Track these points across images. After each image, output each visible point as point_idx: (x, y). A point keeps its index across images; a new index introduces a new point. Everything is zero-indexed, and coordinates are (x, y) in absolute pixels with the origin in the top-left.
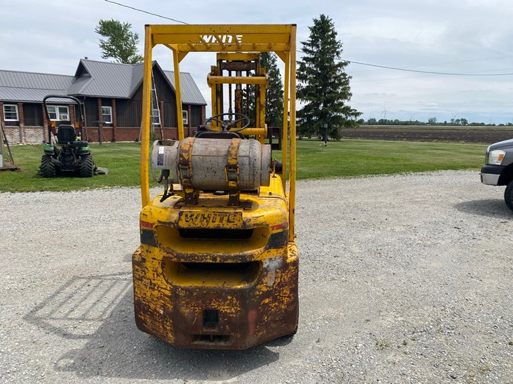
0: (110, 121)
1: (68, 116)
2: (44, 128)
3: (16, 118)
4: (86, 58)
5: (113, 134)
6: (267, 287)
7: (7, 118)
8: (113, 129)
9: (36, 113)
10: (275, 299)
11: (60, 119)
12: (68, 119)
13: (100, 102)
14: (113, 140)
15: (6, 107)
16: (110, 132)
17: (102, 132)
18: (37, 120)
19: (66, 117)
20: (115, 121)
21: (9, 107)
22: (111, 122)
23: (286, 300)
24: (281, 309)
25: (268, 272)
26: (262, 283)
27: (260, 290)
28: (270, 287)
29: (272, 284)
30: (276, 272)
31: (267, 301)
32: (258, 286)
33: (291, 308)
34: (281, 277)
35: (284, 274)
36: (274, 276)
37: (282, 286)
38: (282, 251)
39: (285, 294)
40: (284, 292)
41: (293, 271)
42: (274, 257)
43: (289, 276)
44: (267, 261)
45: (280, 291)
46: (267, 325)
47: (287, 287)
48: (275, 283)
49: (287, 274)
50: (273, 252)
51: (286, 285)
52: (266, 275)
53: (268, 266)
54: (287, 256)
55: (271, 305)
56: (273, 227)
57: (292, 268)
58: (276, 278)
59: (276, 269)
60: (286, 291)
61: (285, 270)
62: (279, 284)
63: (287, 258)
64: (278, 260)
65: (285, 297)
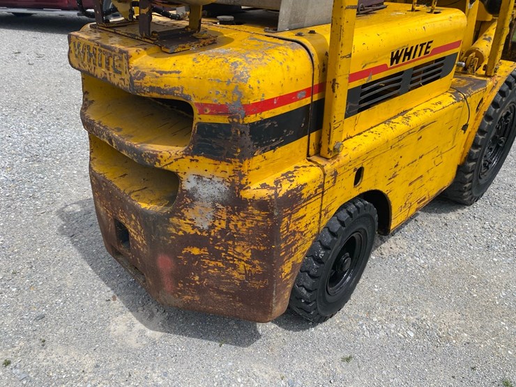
6: (194, 227)
10: (216, 255)
23: (241, 266)
24: (230, 277)
25: (194, 200)
26: (182, 217)
27: (177, 227)
28: (201, 231)
29: (206, 227)
30: (214, 206)
31: (196, 251)
32: (174, 220)
33: (257, 285)
34: (229, 221)
35: (234, 218)
36: (210, 213)
37: (231, 238)
38: (229, 168)
39: (239, 254)
40: (238, 250)
41: (260, 218)
42: (206, 175)
43: (248, 225)
44: (191, 179)
45: (227, 247)
46: (199, 289)
47: (243, 243)
48: (213, 227)
49: (244, 220)
50: (205, 165)
51: (243, 239)
52: (191, 206)
53: (195, 190)
54: (243, 182)
55: (207, 262)
56: (203, 108)
57: (256, 212)
58: (215, 218)
59: (214, 202)
60: (243, 250)
61: (239, 211)
62: (222, 232)
63: (242, 187)
64: (219, 185)
65: (240, 260)
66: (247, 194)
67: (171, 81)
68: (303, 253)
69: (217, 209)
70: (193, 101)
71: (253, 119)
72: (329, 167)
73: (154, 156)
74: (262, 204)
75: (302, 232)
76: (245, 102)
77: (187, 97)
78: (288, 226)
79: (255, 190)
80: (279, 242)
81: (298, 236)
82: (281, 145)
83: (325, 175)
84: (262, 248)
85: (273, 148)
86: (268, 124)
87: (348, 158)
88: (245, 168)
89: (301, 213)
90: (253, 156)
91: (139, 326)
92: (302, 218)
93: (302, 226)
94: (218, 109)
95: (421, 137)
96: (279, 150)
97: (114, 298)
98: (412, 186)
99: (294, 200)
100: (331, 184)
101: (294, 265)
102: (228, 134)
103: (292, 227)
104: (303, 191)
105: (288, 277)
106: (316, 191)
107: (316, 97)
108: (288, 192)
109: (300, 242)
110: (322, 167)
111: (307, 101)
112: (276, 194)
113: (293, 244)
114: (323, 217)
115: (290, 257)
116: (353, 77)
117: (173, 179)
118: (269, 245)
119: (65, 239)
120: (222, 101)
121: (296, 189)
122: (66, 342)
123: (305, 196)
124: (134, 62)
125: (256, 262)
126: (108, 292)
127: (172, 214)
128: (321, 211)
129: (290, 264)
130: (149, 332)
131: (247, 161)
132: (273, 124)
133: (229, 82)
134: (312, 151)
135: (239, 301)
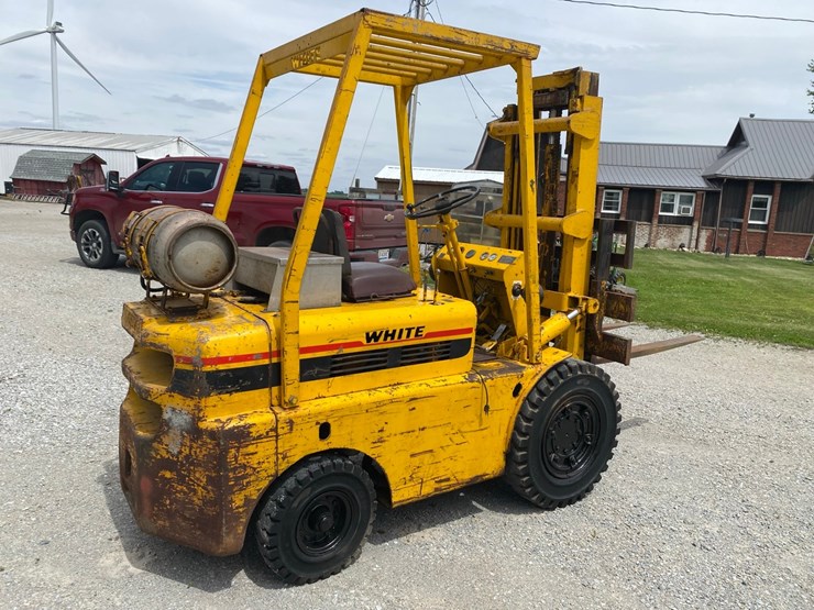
0: (764, 220)
1: (692, 209)
2: (651, 226)
3: (617, 209)
4: (752, 116)
5: (765, 242)
7: (606, 208)
8: (766, 235)
9: (645, 203)
11: (679, 212)
12: (691, 214)
13: (751, 187)
14: (762, 253)
15: (608, 194)
16: (760, 240)
17: (744, 238)
18: (644, 213)
19: (688, 210)
20: (773, 221)
21: (612, 194)
22: (766, 223)
23: (200, 490)
24: (192, 502)
25: (170, 428)
26: (161, 442)
27: (157, 451)
28: (173, 456)
29: (175, 452)
30: (182, 435)
31: (168, 475)
32: (155, 445)
33: (211, 511)
34: (191, 447)
35: (195, 445)
36: (178, 440)
37: (192, 464)
38: (192, 403)
39: (198, 479)
40: (197, 475)
41: (210, 446)
42: (178, 408)
43: (204, 452)
44: (169, 410)
45: (189, 471)
46: (170, 515)
47: (200, 469)
48: (180, 452)
49: (200, 447)
50: (178, 400)
51: (200, 465)
52: (166, 433)
53: (170, 419)
54: (201, 415)
55: (175, 485)
56: (179, 358)
57: (209, 441)
58: (182, 445)
59: (182, 430)
60: (200, 475)
61: (197, 439)
62: (187, 457)
63: (200, 419)
64: (185, 417)
65: (199, 485)
66: (203, 425)
67: (163, 340)
68: (259, 490)
69: (184, 437)
70: (174, 354)
71: (208, 368)
72: (283, 415)
73: (148, 392)
74: (212, 434)
75: (255, 469)
76: (203, 356)
77: (170, 351)
78: (236, 458)
79: (210, 423)
80: (227, 470)
81: (249, 471)
82: (237, 391)
83: (277, 421)
84: (214, 475)
85: (230, 393)
86: (222, 374)
87: (306, 412)
88: (203, 404)
89: (251, 449)
90: (209, 395)
91: (126, 562)
92: (252, 454)
93: (254, 461)
94: (188, 360)
95: (414, 409)
96: (235, 394)
97: (117, 539)
98: (416, 459)
99: (242, 436)
100: (286, 430)
101: (247, 500)
102: (192, 378)
103: (242, 460)
104: (251, 430)
105: (241, 510)
106: (267, 433)
107: (275, 360)
108: (234, 427)
109: (253, 478)
110: (276, 414)
111: (266, 362)
112: (223, 427)
113: (244, 477)
114: (280, 460)
115: (241, 490)
116: (303, 350)
117: (158, 410)
118: (218, 472)
119: (100, 486)
120: (189, 355)
121: (244, 427)
122: (56, 564)
123: (254, 435)
124: (145, 326)
125: (210, 487)
126: (114, 532)
127: (154, 440)
128: (277, 454)
129: (242, 497)
130: (132, 569)
131: (203, 399)
132: (228, 375)
133: (194, 343)
134: (275, 402)
135: (199, 529)
